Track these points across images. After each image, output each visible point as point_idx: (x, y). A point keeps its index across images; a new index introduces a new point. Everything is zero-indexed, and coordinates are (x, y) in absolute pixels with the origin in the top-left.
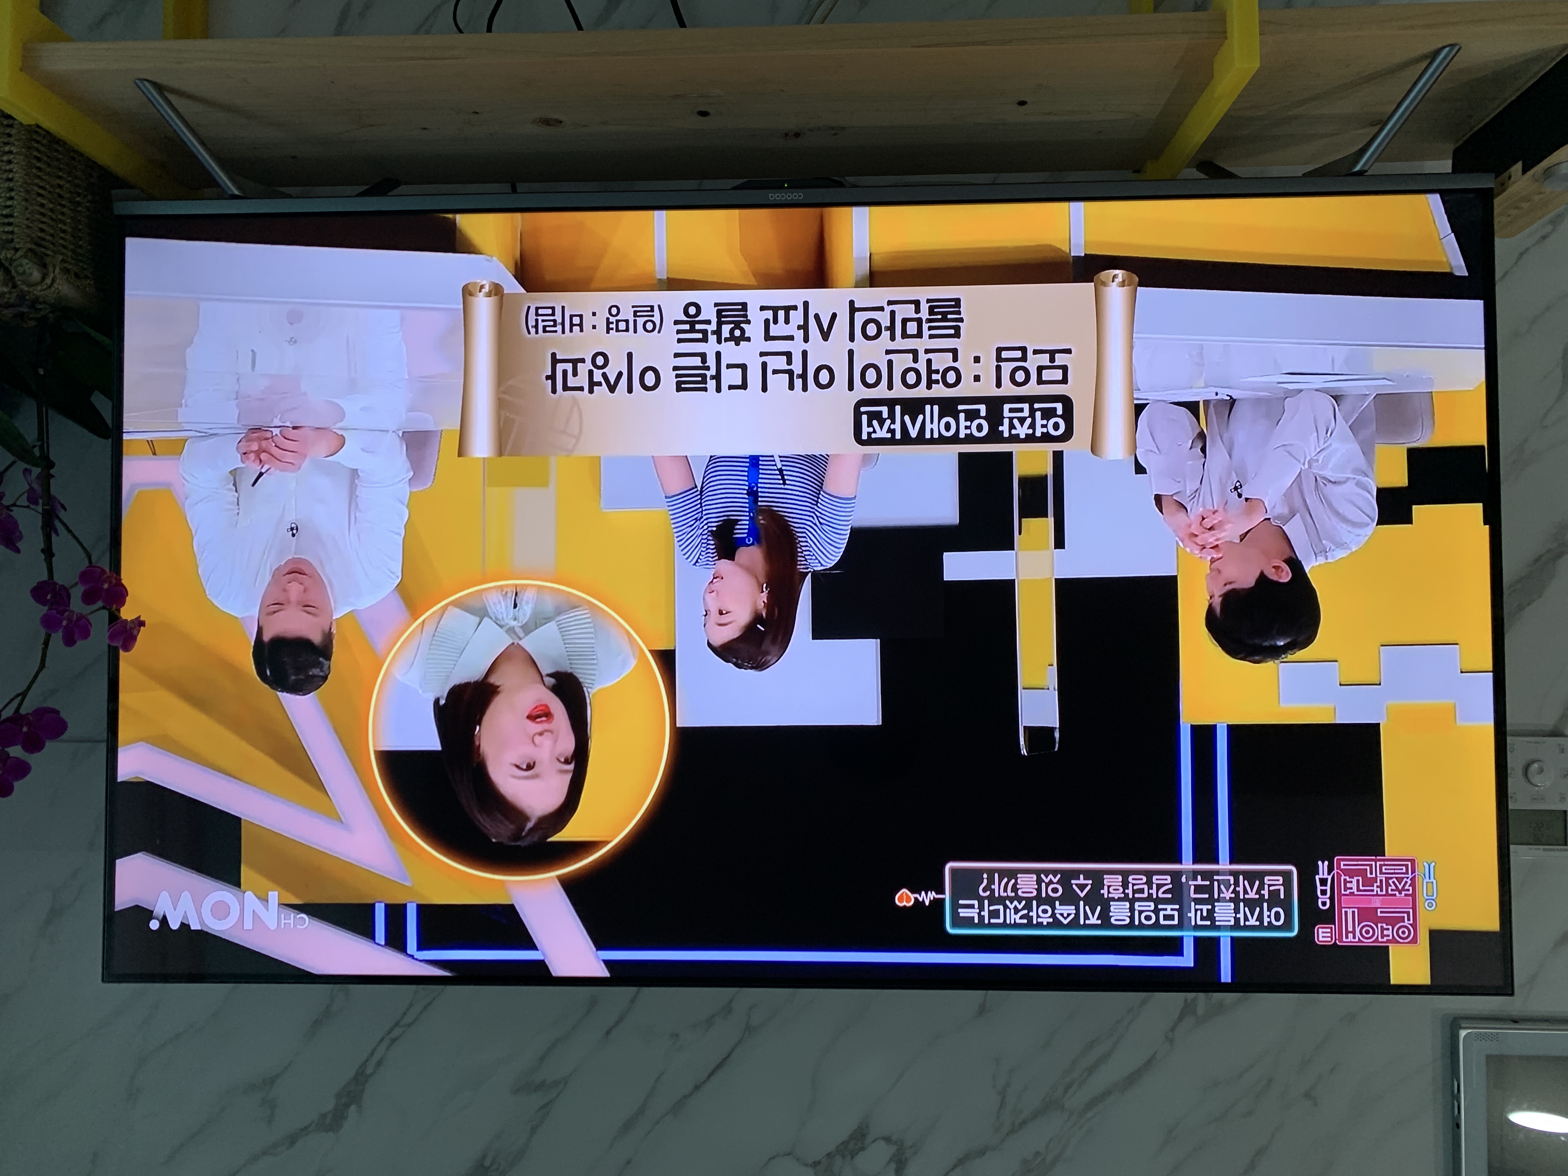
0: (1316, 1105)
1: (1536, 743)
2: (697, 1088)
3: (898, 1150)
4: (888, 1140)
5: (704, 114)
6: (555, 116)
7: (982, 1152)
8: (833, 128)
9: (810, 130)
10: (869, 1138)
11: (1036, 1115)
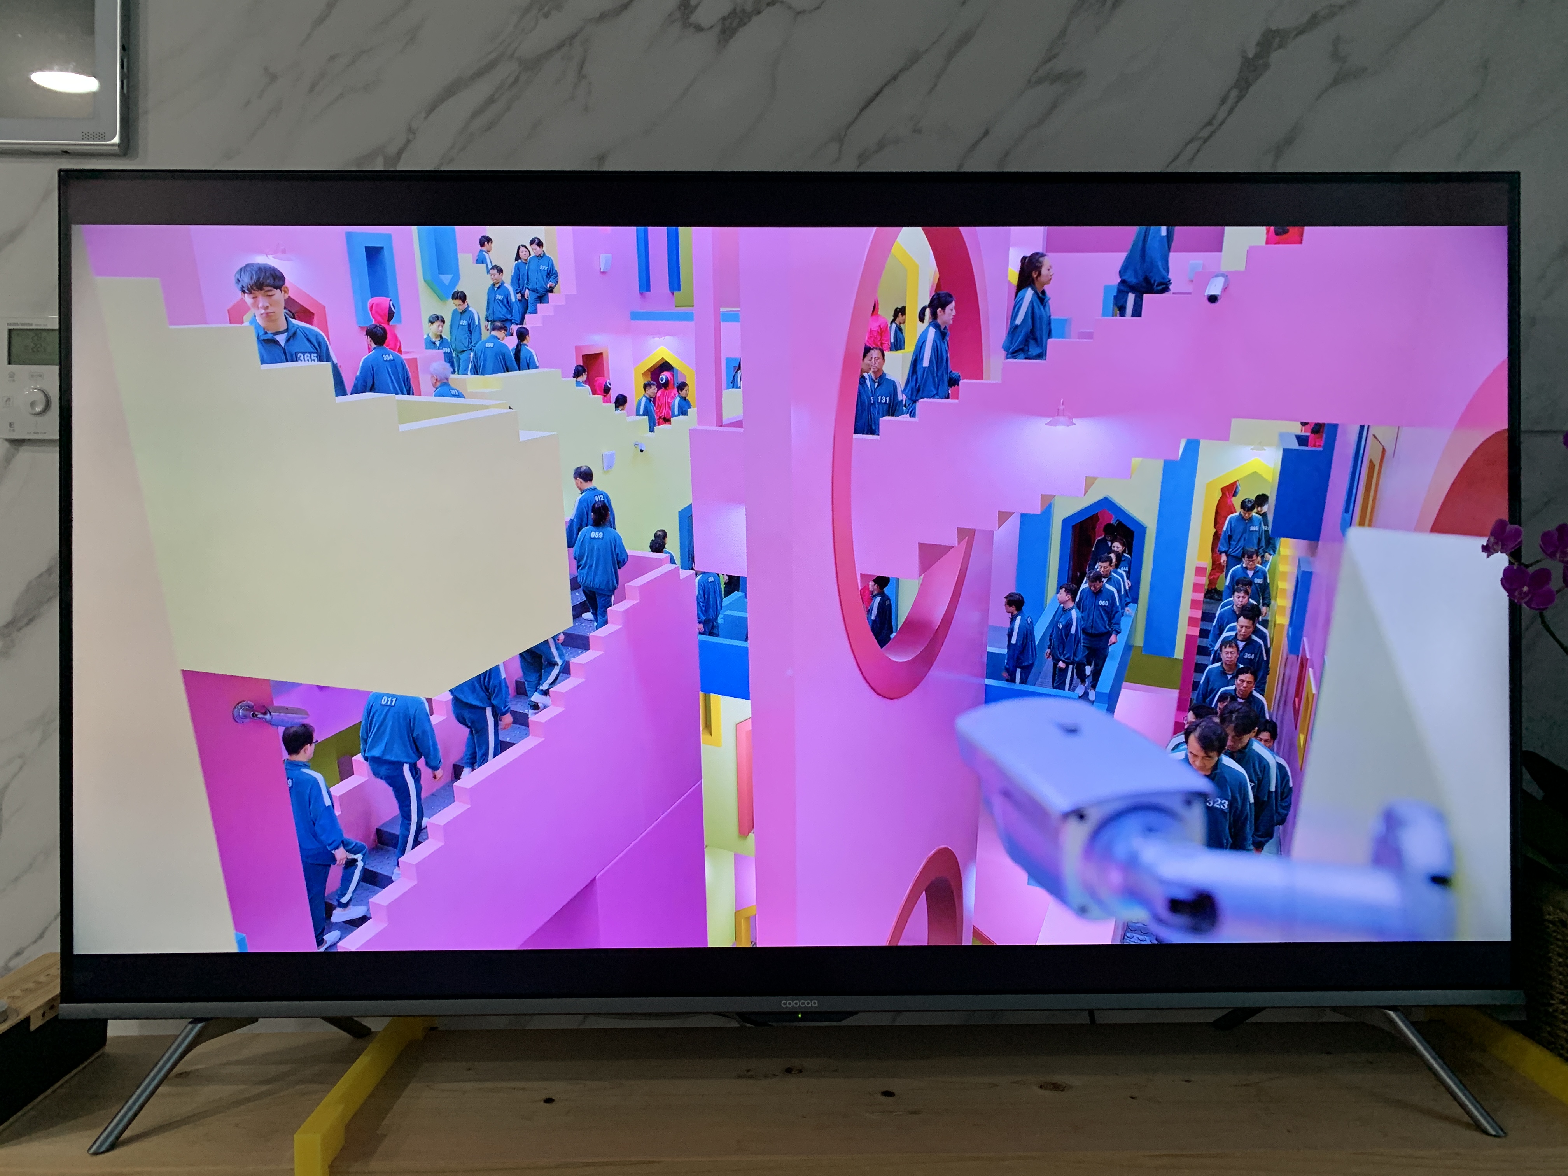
0: (266, 69)
1: (37, 433)
2: (894, 78)
3: (688, 18)
4: (699, 28)
5: (888, 1094)
6: (1047, 1093)
7: (603, 17)
8: (751, 1077)
9: (775, 1075)
10: (717, 30)
11: (547, 55)
